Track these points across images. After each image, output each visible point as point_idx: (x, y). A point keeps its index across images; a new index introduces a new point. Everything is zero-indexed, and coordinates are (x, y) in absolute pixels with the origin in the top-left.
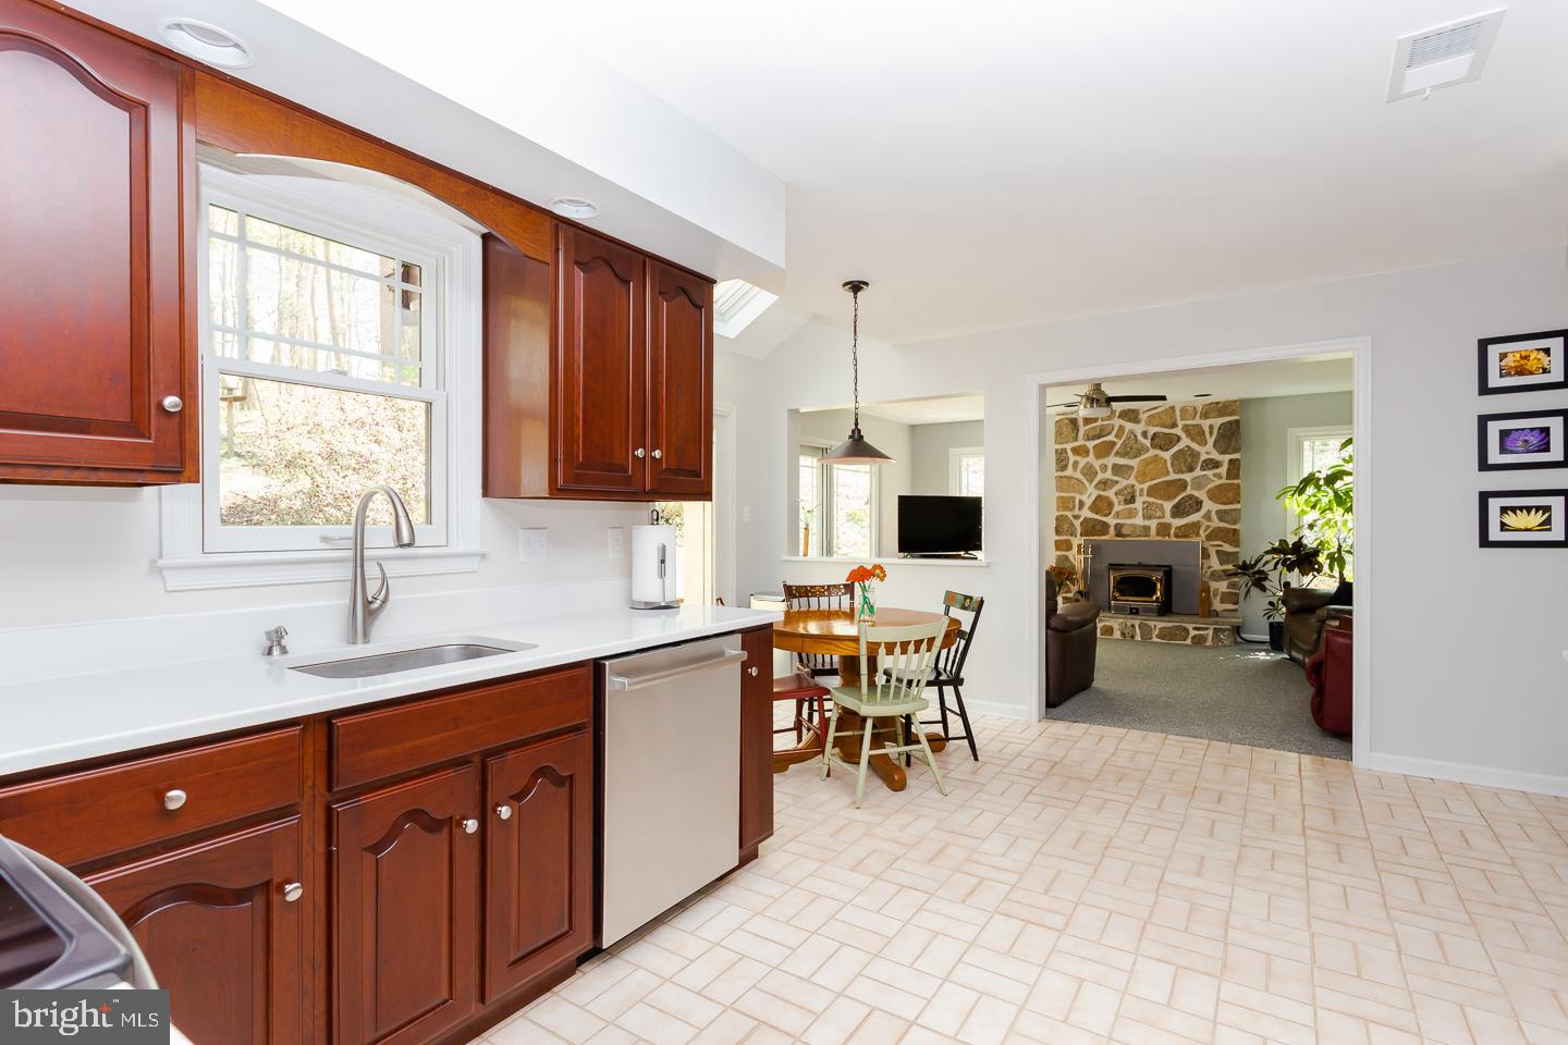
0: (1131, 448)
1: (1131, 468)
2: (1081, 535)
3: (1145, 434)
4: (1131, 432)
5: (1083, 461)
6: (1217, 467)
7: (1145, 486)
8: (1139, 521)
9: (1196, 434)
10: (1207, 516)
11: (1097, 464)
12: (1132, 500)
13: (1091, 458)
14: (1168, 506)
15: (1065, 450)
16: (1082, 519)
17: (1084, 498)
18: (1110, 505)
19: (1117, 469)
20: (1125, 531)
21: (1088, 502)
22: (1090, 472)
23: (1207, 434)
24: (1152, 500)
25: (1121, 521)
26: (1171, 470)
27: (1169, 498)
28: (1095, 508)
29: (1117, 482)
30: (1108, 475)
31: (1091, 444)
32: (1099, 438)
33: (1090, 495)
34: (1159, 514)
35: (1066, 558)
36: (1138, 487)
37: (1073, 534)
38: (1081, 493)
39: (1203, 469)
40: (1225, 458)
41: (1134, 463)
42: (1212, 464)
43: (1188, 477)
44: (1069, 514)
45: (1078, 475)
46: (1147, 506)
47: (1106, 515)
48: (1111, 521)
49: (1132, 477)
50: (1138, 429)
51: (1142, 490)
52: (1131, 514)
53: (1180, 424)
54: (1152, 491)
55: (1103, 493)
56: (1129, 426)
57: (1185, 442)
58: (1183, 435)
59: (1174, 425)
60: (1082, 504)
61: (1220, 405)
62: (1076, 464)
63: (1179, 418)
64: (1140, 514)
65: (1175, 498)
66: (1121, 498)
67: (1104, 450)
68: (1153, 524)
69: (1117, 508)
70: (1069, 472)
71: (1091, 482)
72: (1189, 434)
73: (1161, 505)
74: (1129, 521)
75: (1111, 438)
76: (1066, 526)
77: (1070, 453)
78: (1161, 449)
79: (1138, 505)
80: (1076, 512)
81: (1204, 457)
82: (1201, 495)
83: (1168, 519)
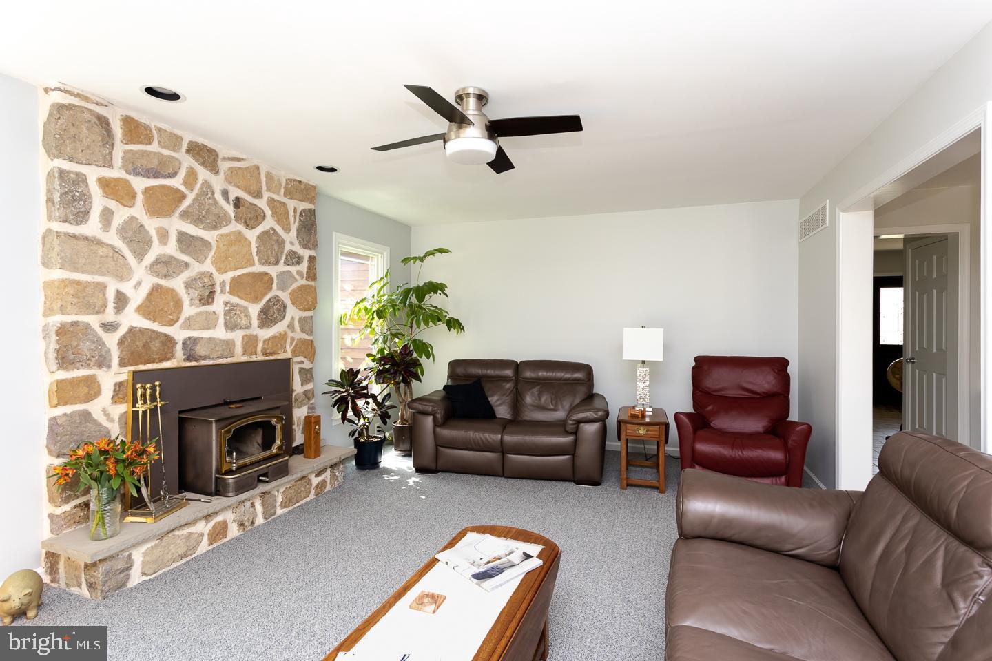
0: (208, 212)
1: (206, 244)
2: (122, 364)
3: (225, 194)
4: (207, 185)
5: (122, 214)
6: (298, 263)
7: (228, 276)
8: (220, 333)
9: (280, 213)
10: (291, 326)
11: (152, 225)
12: (208, 298)
13: (138, 211)
14: (254, 310)
15: (81, 179)
16: (122, 331)
17: (127, 288)
18: (178, 304)
19: (185, 241)
20: (201, 350)
21: (137, 298)
22: (137, 238)
23: (292, 220)
24: (235, 300)
25: (195, 334)
26: (256, 258)
27: (256, 299)
28: (147, 309)
29: (187, 265)
30: (172, 249)
31: (140, 184)
32: (157, 175)
33: (139, 284)
34: (244, 322)
35: (87, 415)
36: (219, 278)
37: (103, 363)
38: (121, 279)
39: (287, 263)
40: (306, 253)
41: (210, 236)
42: (294, 259)
43: (273, 271)
44: (94, 321)
45: (112, 238)
46: (231, 310)
47: (171, 323)
48: (179, 334)
49: (209, 261)
50: (218, 182)
51: (223, 284)
52: (210, 323)
53: (266, 195)
54: (237, 286)
55: (163, 282)
56: (203, 174)
57: (269, 223)
58: (268, 212)
59: (258, 195)
60: (121, 301)
61: (303, 186)
62: (107, 215)
63: (264, 188)
64: (221, 321)
65: (261, 300)
66: (195, 294)
67: (162, 202)
68: (237, 336)
69: (188, 310)
70: (92, 227)
71: (140, 256)
72: (274, 214)
73: (246, 308)
74: (205, 334)
75: (176, 183)
76: (86, 347)
77: (95, 190)
78: (247, 225)
79: (218, 306)
80: (110, 315)
81: (288, 247)
82: (285, 296)
83: (255, 330)
